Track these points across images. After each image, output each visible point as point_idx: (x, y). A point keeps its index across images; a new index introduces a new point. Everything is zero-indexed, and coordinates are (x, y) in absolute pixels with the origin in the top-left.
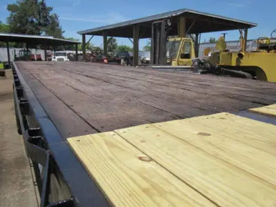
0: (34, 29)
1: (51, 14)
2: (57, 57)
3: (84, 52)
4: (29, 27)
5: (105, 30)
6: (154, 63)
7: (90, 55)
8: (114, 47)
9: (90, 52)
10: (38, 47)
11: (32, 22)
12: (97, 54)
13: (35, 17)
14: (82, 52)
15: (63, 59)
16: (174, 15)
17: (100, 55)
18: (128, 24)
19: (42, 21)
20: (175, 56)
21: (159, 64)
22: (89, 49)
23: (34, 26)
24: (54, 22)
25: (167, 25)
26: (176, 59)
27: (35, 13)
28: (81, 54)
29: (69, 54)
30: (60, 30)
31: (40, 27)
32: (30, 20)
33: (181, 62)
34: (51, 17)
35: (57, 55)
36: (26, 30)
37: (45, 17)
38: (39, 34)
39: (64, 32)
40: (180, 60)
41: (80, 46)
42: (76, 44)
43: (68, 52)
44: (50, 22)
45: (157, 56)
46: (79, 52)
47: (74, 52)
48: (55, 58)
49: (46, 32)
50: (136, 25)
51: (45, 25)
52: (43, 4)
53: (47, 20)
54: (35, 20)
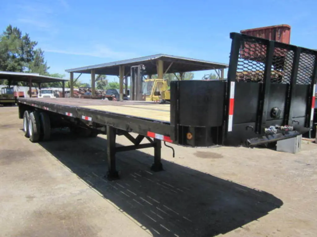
0: (16, 64)
1: (35, 49)
2: (43, 95)
3: (72, 89)
4: (10, 63)
5: (93, 69)
6: (133, 99)
7: (78, 92)
8: (105, 84)
9: (78, 90)
10: (20, 83)
11: (14, 57)
12: (86, 91)
13: (17, 52)
14: (69, 89)
15: (49, 97)
16: (153, 59)
17: (88, 92)
18: (114, 65)
19: (25, 56)
20: (150, 93)
21: (136, 100)
22: (77, 86)
23: (16, 62)
24: (38, 58)
25: (142, 70)
26: (151, 96)
27: (17, 48)
28: (68, 92)
29: (56, 91)
30: (45, 66)
31: (22, 63)
32: (11, 55)
33: (155, 98)
34: (35, 52)
35: (42, 92)
36: (7, 66)
37: (29, 52)
38: (21, 71)
39: (49, 68)
40: (154, 96)
41: (66, 84)
42: (63, 81)
43: (54, 89)
44: (34, 57)
45: (135, 94)
46: (66, 90)
47: (61, 89)
48: (40, 95)
49: (30, 68)
50: (122, 65)
51: (28, 61)
52: (26, 38)
53: (31, 56)
54: (17, 55)
